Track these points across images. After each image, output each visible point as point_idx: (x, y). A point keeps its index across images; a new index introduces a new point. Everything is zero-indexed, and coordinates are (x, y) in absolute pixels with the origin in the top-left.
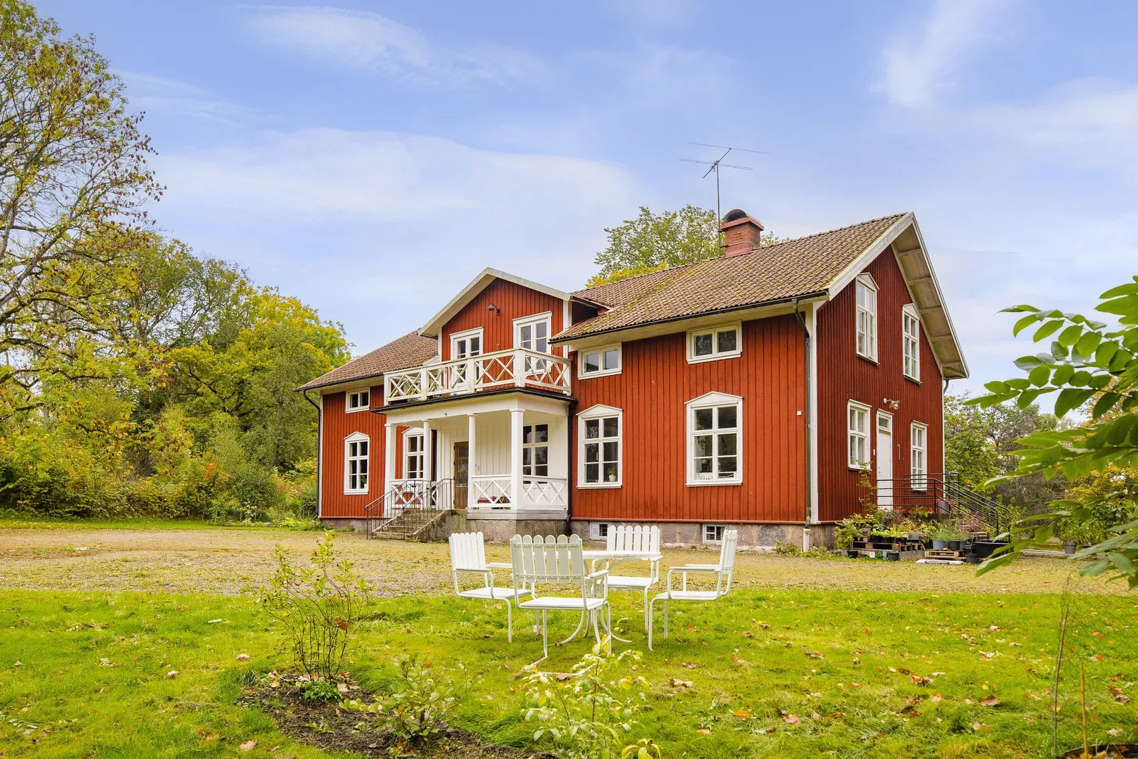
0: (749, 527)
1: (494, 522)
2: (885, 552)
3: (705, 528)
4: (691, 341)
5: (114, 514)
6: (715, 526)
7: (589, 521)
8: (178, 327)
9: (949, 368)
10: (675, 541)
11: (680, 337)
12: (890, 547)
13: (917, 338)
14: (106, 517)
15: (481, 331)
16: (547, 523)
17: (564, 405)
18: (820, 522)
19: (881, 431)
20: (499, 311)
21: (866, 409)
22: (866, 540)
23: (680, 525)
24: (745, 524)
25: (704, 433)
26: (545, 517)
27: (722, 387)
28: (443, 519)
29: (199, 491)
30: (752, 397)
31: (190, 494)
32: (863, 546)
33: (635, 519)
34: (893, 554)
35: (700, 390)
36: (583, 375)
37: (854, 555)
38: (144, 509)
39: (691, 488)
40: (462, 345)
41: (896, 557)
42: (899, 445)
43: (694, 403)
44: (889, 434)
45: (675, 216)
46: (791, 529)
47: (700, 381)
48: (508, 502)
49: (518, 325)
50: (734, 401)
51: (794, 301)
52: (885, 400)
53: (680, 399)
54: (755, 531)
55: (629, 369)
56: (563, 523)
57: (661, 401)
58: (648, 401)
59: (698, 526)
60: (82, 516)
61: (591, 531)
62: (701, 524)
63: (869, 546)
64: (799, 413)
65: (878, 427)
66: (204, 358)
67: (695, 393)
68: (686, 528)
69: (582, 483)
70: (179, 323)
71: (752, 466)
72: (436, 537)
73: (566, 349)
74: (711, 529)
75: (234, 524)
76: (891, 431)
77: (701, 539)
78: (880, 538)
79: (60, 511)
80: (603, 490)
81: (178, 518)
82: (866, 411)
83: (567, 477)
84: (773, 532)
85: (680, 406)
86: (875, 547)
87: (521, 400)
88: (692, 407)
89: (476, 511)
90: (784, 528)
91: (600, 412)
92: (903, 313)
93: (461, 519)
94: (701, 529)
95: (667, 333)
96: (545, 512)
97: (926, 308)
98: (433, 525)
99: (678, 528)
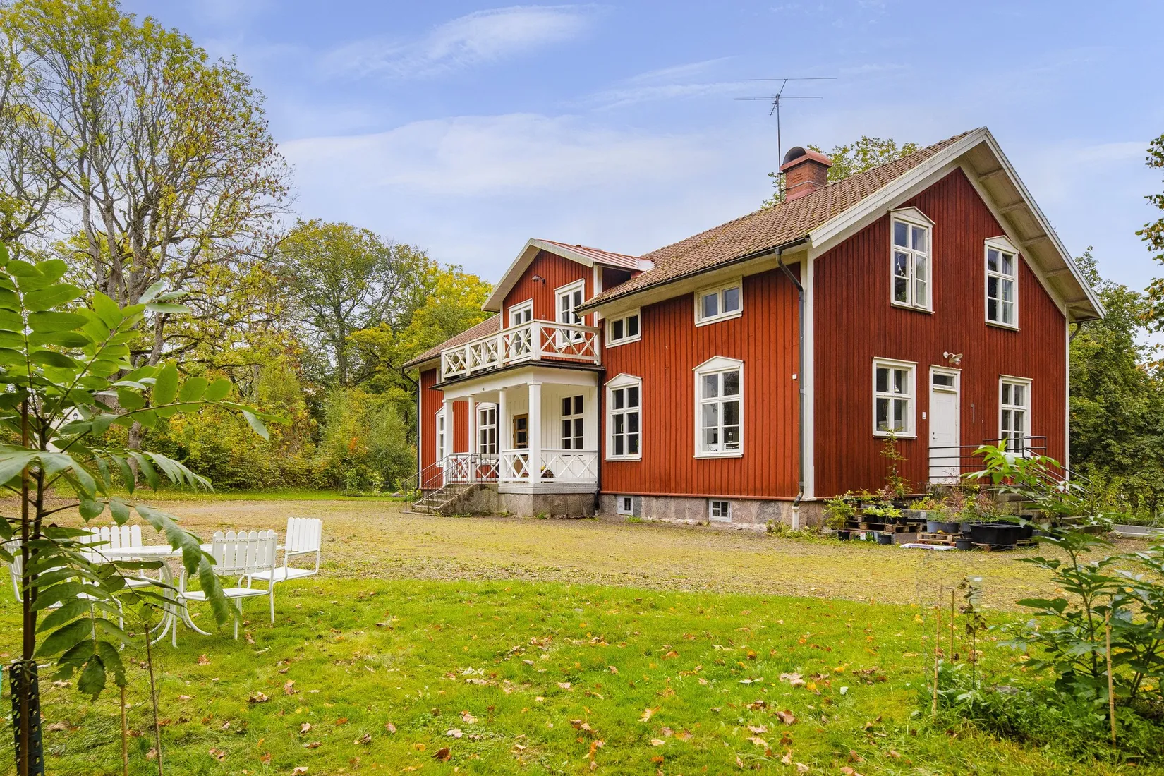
0: (749, 503)
1: (517, 496)
2: (876, 533)
3: (711, 504)
4: (698, 302)
5: (267, 486)
6: (720, 501)
7: (615, 495)
8: (368, 310)
9: (1076, 308)
10: (684, 517)
11: (688, 299)
12: (882, 528)
13: (1014, 276)
14: (260, 488)
15: (531, 302)
16: (572, 497)
17: (592, 375)
18: (815, 499)
19: (935, 391)
20: (544, 281)
21: (910, 366)
22: (860, 519)
23: (689, 500)
24: (745, 500)
25: (712, 400)
26: (568, 490)
27: (725, 351)
28: (471, 493)
29: (342, 464)
30: (752, 360)
31: (333, 467)
32: (856, 526)
33: (652, 493)
34: (885, 536)
35: (706, 354)
36: (611, 343)
37: (844, 536)
38: (294, 481)
39: (699, 460)
40: (518, 316)
41: (887, 540)
42: (973, 406)
43: (701, 369)
44: (955, 393)
45: (845, 151)
46: (786, 506)
47: (706, 346)
48: (552, 476)
49: (559, 293)
50: (735, 365)
51: (777, 252)
52: (946, 354)
53: (690, 365)
54: (754, 507)
55: (647, 336)
56: (592, 496)
57: (673, 368)
58: (662, 368)
59: (704, 502)
60: (241, 488)
61: (618, 505)
62: (708, 499)
63: (863, 526)
64: (794, 377)
65: (932, 385)
66: (382, 338)
67: (702, 358)
68: (695, 503)
69: (610, 456)
70: (369, 307)
71: (752, 438)
72: (464, 511)
73: (597, 317)
74: (716, 505)
75: (363, 494)
76: (958, 391)
77: (707, 515)
78: (875, 518)
79: (221, 484)
80: (627, 462)
81: (322, 488)
82: (910, 368)
83: (596, 449)
84: (770, 509)
85: (689, 374)
86: (870, 527)
87: (536, 373)
88: (701, 372)
89: (505, 484)
90: (779, 504)
91: (624, 381)
92: (986, 248)
93: (492, 493)
94: (708, 504)
95: (679, 295)
96: (569, 486)
97: (1030, 239)
98: (459, 499)
99: (687, 504)
